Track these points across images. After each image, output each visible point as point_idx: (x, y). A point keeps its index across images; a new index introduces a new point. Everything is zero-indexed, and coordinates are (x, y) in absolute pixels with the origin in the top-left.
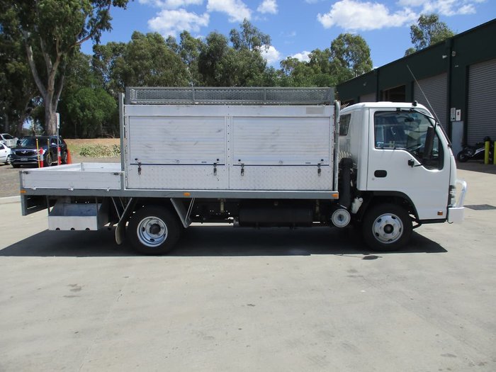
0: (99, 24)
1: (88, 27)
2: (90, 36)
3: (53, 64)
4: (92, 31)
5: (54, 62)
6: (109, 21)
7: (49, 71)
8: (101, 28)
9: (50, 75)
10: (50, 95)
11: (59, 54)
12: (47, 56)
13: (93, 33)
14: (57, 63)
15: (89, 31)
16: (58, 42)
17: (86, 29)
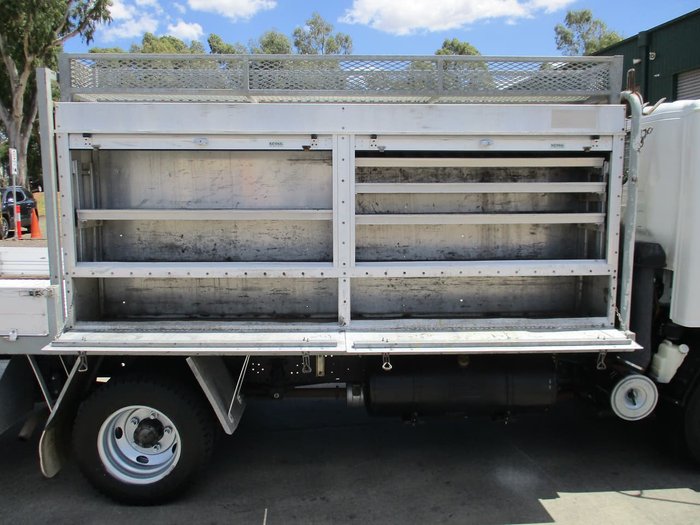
0: (92, 11)
1: (74, 17)
2: (79, 30)
3: (20, 74)
4: (80, 23)
5: (21, 70)
6: (108, 8)
7: (14, 86)
8: (96, 18)
9: (16, 91)
10: (17, 124)
11: (29, 59)
12: (9, 61)
13: (82, 25)
14: (27, 74)
15: (75, 22)
16: (26, 38)
17: (71, 19)
